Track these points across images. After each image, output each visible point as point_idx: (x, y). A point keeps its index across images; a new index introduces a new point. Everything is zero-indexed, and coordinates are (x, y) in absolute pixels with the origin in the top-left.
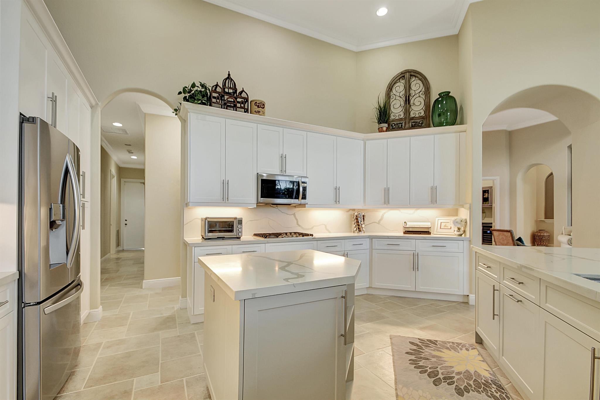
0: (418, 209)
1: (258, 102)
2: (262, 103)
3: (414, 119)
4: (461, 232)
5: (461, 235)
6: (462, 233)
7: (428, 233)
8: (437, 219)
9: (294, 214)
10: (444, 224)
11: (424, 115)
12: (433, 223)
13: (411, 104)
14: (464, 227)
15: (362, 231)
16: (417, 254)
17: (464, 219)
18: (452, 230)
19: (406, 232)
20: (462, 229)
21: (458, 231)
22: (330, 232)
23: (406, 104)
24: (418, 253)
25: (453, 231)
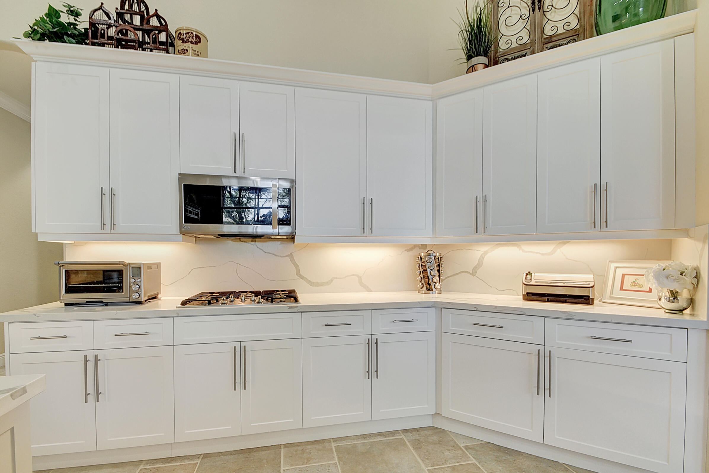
0: (565, 243)
1: (182, 32)
2: (192, 33)
3: (554, 39)
4: (682, 302)
5: (681, 311)
6: (684, 306)
7: (586, 300)
8: (613, 265)
9: (291, 256)
10: (633, 278)
11: (578, 27)
12: (602, 277)
13: (545, 9)
14: (689, 290)
15: (434, 289)
16: (547, 354)
17: (690, 268)
18: (654, 295)
19: (530, 296)
20: (685, 295)
21: (671, 298)
22: (369, 290)
23: (533, 10)
24: (550, 352)
25: (656, 299)
